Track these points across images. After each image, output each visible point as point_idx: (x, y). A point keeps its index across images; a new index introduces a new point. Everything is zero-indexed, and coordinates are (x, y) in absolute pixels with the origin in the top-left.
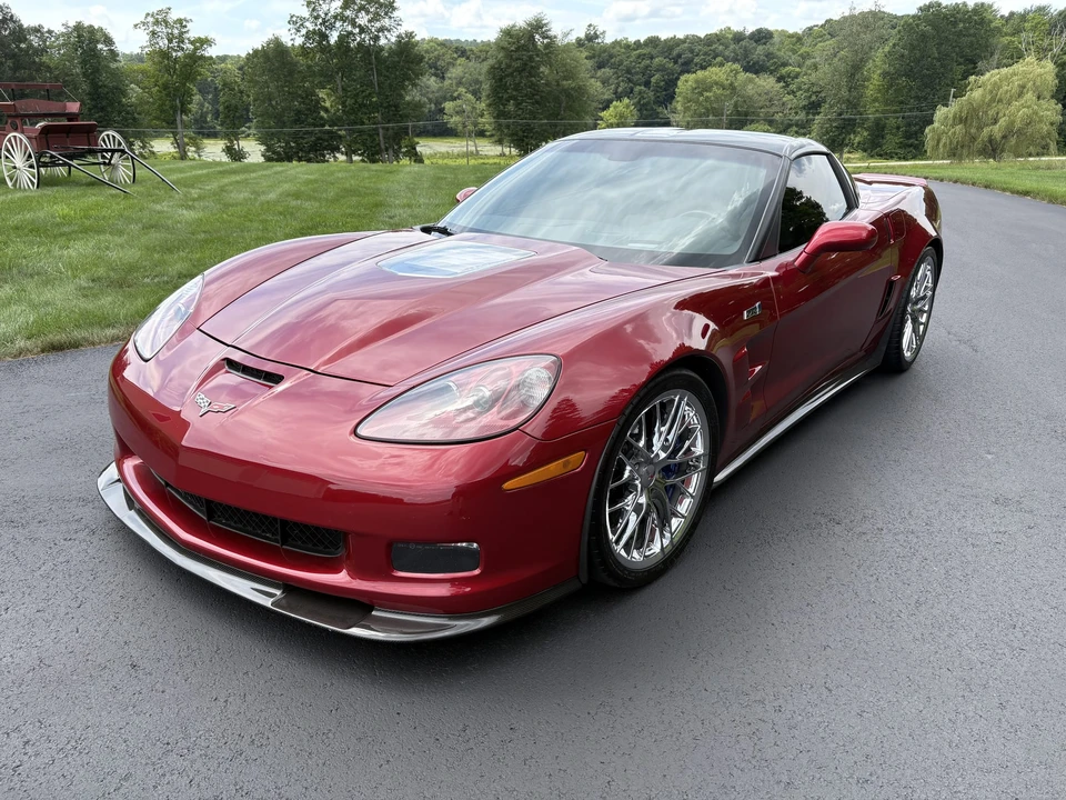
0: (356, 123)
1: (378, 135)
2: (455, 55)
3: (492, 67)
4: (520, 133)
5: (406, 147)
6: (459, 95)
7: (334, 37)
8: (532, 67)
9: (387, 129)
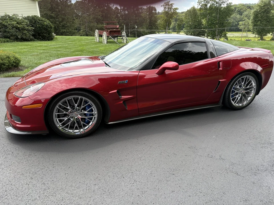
0: (210, 28)
1: (216, 31)
2: (247, 8)
3: (255, 11)
4: (260, 31)
5: (223, 34)
6: (245, 19)
7: (209, 5)
8: (268, 11)
9: (219, 30)
